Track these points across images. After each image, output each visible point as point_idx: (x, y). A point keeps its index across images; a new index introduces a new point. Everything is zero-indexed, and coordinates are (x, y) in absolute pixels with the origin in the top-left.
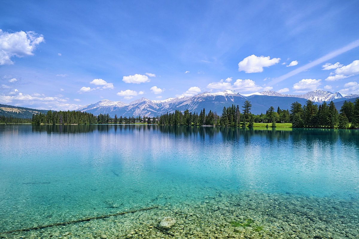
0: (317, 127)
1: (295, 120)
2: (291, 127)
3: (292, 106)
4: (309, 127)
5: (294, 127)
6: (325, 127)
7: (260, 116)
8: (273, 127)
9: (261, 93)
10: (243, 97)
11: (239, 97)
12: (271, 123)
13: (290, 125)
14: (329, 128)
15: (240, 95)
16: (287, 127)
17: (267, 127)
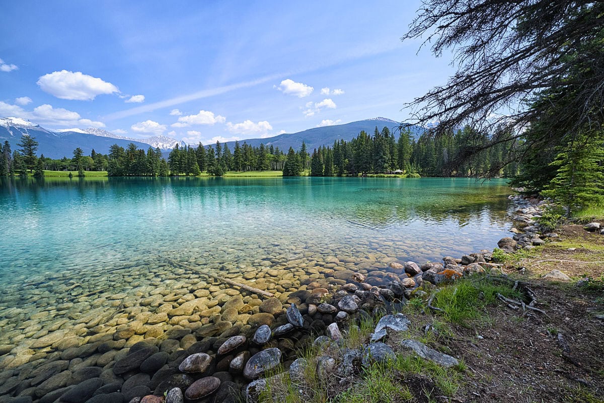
0: (138, 176)
1: (112, 168)
2: (107, 176)
3: (111, 149)
4: (129, 176)
5: (111, 176)
6: (147, 174)
7: (62, 161)
8: (81, 176)
9: (83, 130)
10: (49, 132)
11: (41, 132)
12: (77, 172)
13: (105, 173)
14: (151, 176)
15: (43, 129)
16: (102, 176)
17: (70, 176)
